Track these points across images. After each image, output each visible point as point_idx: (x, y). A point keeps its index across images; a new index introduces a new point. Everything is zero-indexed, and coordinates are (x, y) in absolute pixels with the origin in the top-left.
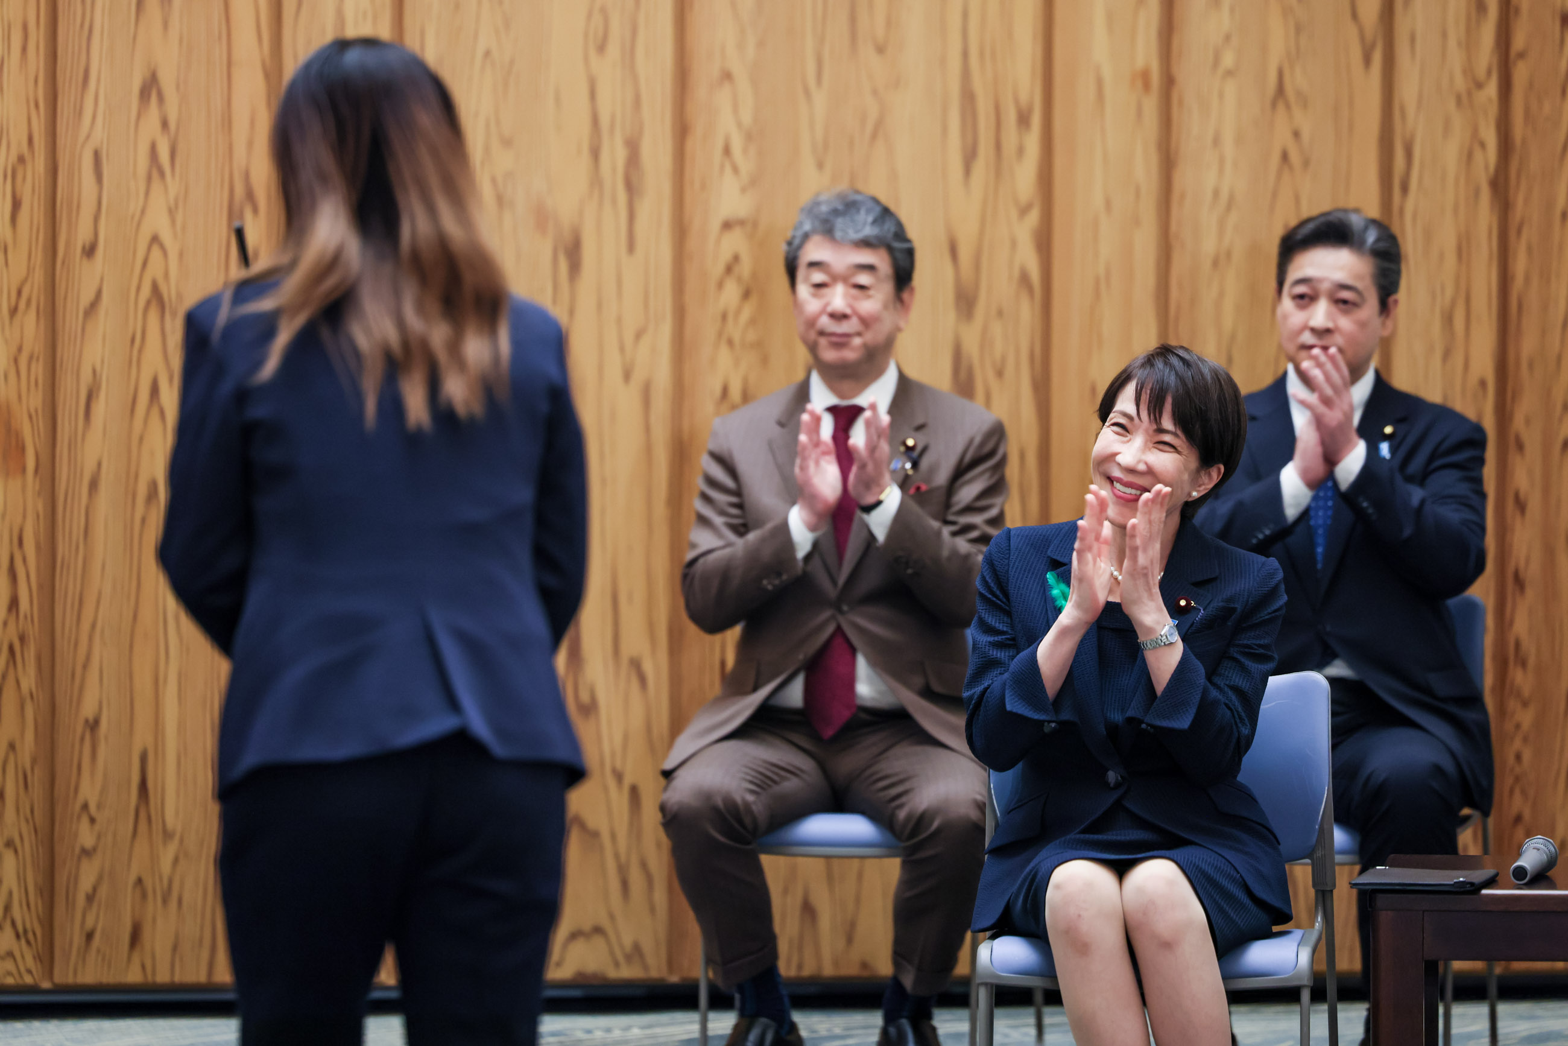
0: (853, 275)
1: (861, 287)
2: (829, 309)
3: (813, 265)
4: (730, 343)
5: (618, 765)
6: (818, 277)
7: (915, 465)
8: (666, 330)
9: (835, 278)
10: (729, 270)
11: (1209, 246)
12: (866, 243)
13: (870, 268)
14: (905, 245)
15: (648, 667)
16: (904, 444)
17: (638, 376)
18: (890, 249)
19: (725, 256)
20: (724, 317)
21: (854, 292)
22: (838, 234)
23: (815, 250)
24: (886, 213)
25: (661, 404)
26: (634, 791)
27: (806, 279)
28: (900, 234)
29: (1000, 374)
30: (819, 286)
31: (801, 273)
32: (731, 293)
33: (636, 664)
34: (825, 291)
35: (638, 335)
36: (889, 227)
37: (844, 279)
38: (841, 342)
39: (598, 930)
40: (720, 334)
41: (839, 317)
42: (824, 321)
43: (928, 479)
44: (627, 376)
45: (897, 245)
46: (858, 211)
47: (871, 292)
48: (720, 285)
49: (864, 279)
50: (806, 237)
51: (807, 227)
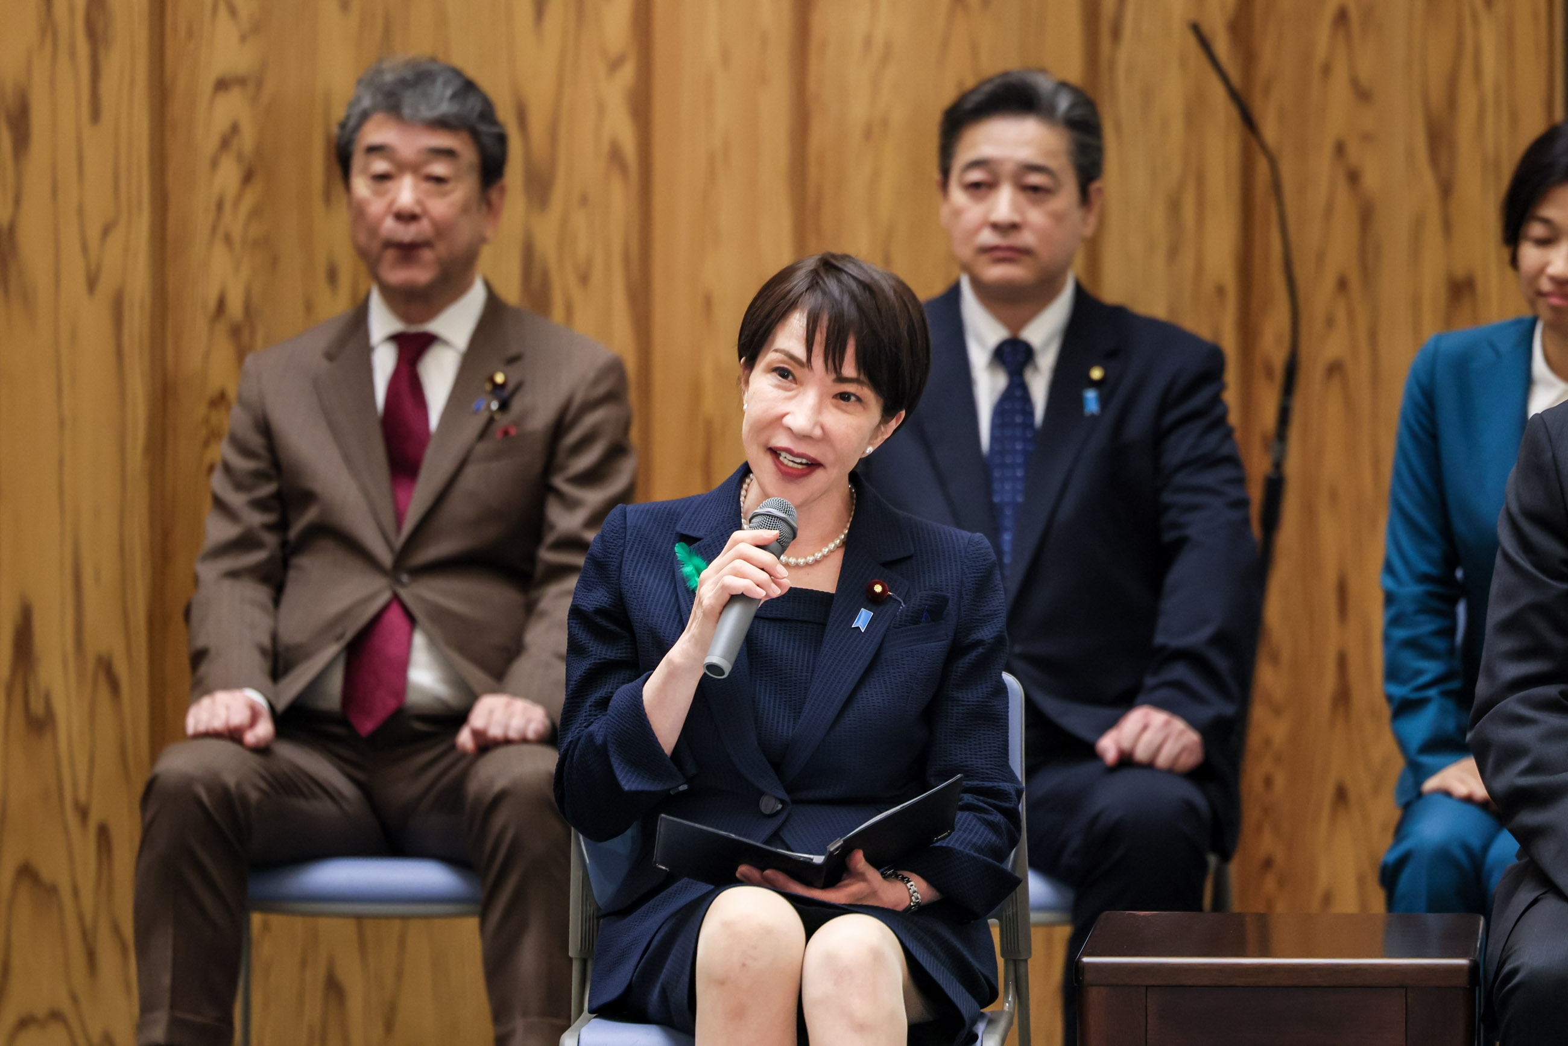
0: (427, 162)
1: (439, 180)
2: (395, 208)
3: (375, 150)
4: (228, 239)
5: (82, 797)
6: (380, 166)
7: (504, 406)
8: (143, 224)
9: (402, 167)
10: (225, 143)
11: (859, 110)
12: (442, 124)
13: (448, 154)
14: (494, 130)
15: (121, 669)
16: (491, 380)
17: (107, 285)
18: (475, 135)
19: (220, 122)
20: (220, 206)
21: (426, 186)
22: (407, 111)
23: (379, 132)
24: (468, 87)
25: (137, 321)
26: (103, 833)
27: (365, 170)
28: (488, 113)
29: (584, 279)
30: (382, 178)
31: (358, 161)
32: (229, 174)
33: (106, 666)
34: (390, 185)
35: (106, 231)
36: (473, 105)
37: (414, 168)
38: (408, 251)
39: (56, 1016)
40: (214, 229)
41: (406, 217)
42: (389, 225)
43: (519, 422)
44: (92, 284)
45: (483, 128)
46: (433, 82)
47: (449, 187)
48: (214, 163)
49: (439, 168)
50: (365, 116)
51: (366, 102)
